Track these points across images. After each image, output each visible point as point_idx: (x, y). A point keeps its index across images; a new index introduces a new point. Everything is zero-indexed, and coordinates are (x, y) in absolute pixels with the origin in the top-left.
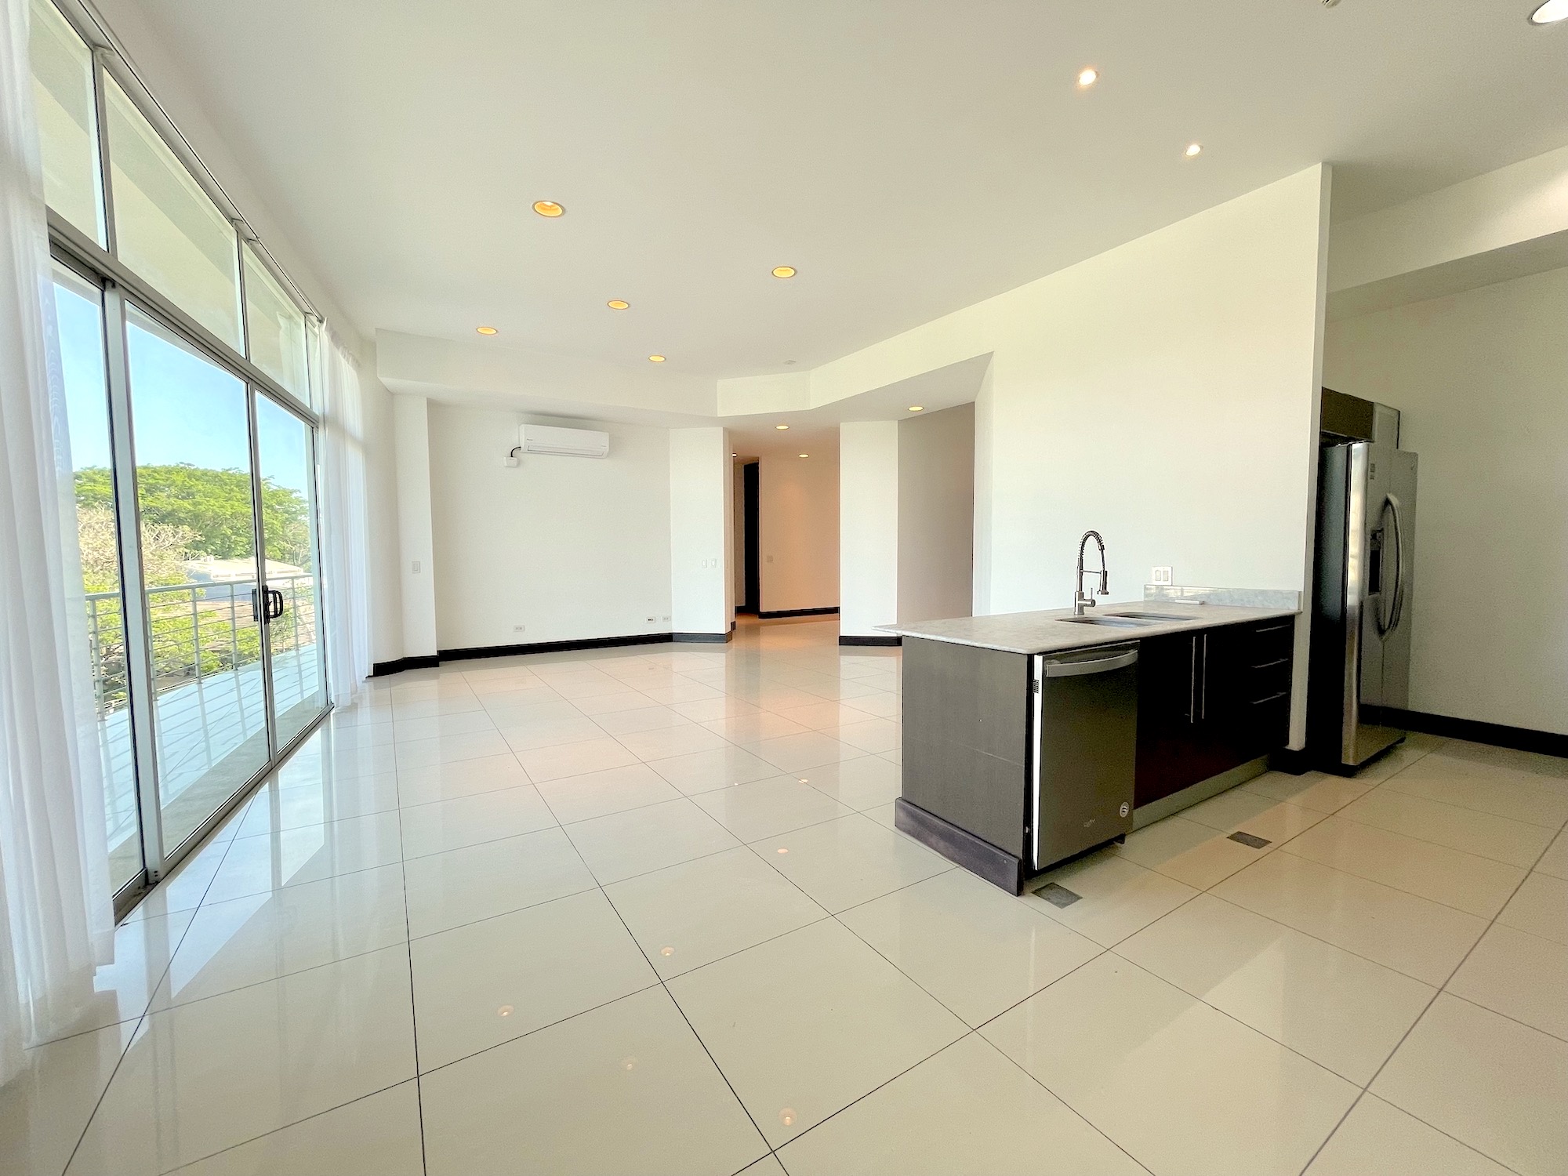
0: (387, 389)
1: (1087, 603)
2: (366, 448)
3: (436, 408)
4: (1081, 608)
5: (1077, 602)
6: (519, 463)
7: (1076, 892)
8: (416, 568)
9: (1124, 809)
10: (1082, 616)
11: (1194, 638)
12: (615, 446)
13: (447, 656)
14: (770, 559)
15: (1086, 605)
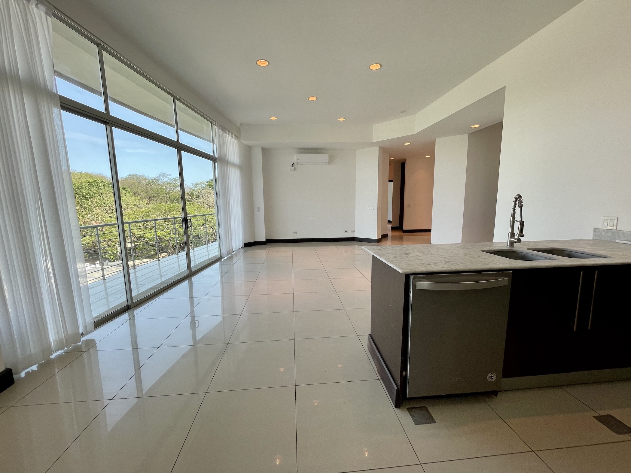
0: (248, 146)
1: (515, 240)
2: (240, 167)
3: (265, 151)
4: (512, 243)
5: (509, 239)
6: (295, 169)
7: (435, 418)
8: (259, 210)
9: (492, 377)
10: (512, 248)
11: (582, 272)
12: (331, 160)
13: (270, 242)
14: (409, 206)
15: (514, 242)
